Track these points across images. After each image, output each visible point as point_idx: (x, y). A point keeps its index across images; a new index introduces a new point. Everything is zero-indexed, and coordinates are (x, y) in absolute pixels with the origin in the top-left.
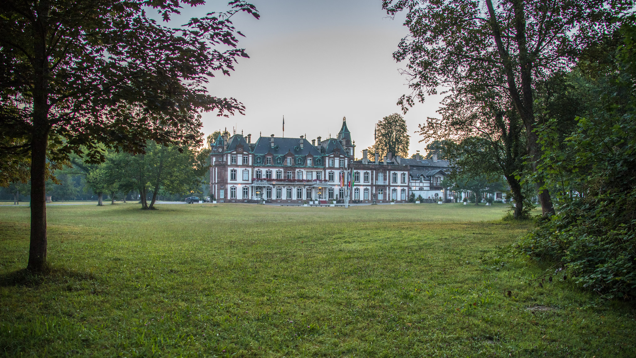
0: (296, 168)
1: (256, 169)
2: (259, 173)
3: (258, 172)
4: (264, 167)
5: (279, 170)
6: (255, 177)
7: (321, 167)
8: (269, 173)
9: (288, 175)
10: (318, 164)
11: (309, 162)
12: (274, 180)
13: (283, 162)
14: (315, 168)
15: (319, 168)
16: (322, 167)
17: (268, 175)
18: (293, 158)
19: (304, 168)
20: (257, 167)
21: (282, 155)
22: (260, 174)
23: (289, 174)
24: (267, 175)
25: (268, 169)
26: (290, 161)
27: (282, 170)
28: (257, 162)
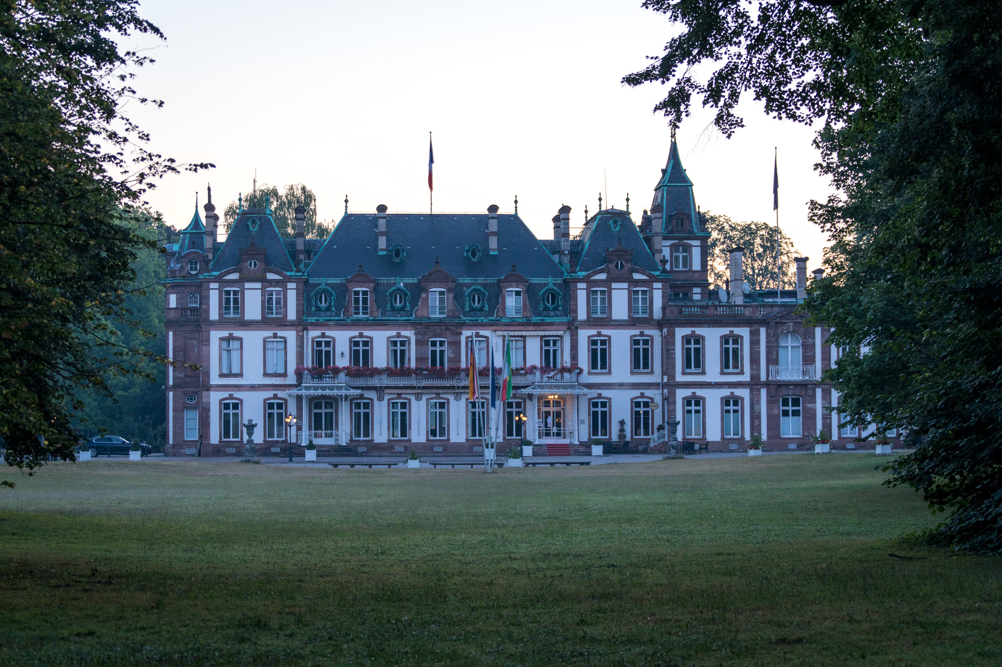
0: (463, 325)
1: (314, 333)
2: (324, 348)
3: (319, 344)
4: (342, 325)
5: (399, 335)
6: (308, 363)
7: (557, 320)
8: (361, 348)
9: (434, 353)
10: (546, 308)
11: (512, 302)
12: (378, 372)
13: (414, 304)
14: (536, 324)
15: (551, 324)
16: (564, 319)
17: (357, 352)
18: (449, 290)
19: (494, 325)
20: (317, 325)
21: (410, 280)
22: (328, 353)
23: (438, 349)
24: (355, 355)
25: (356, 333)
26: (442, 301)
27: (409, 333)
28: (319, 309)
